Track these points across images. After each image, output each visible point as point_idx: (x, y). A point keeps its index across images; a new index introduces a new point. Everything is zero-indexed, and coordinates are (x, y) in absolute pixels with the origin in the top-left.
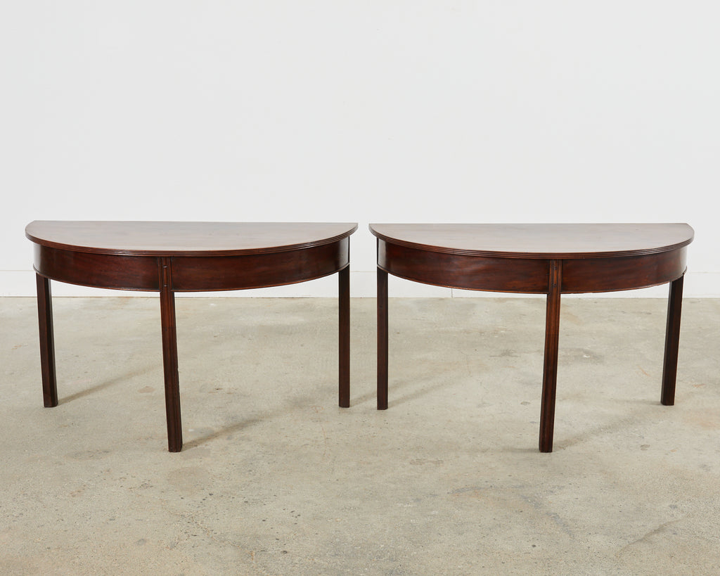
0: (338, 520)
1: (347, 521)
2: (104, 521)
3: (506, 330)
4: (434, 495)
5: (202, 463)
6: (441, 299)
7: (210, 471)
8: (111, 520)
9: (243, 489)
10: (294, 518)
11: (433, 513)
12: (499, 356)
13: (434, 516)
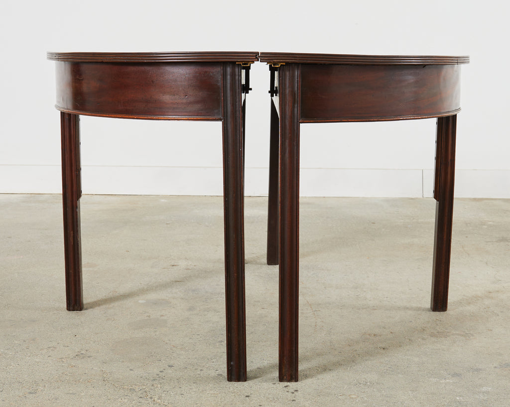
0: (353, 396)
1: (365, 399)
2: (21, 394)
3: (494, 222)
4: (478, 370)
5: (157, 333)
6: (412, 199)
7: (168, 342)
8: (30, 393)
9: (214, 360)
10: (290, 394)
11: (484, 389)
12: (497, 242)
13: (487, 393)
